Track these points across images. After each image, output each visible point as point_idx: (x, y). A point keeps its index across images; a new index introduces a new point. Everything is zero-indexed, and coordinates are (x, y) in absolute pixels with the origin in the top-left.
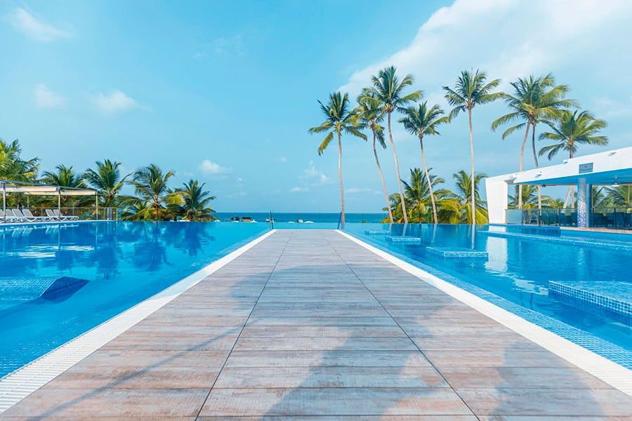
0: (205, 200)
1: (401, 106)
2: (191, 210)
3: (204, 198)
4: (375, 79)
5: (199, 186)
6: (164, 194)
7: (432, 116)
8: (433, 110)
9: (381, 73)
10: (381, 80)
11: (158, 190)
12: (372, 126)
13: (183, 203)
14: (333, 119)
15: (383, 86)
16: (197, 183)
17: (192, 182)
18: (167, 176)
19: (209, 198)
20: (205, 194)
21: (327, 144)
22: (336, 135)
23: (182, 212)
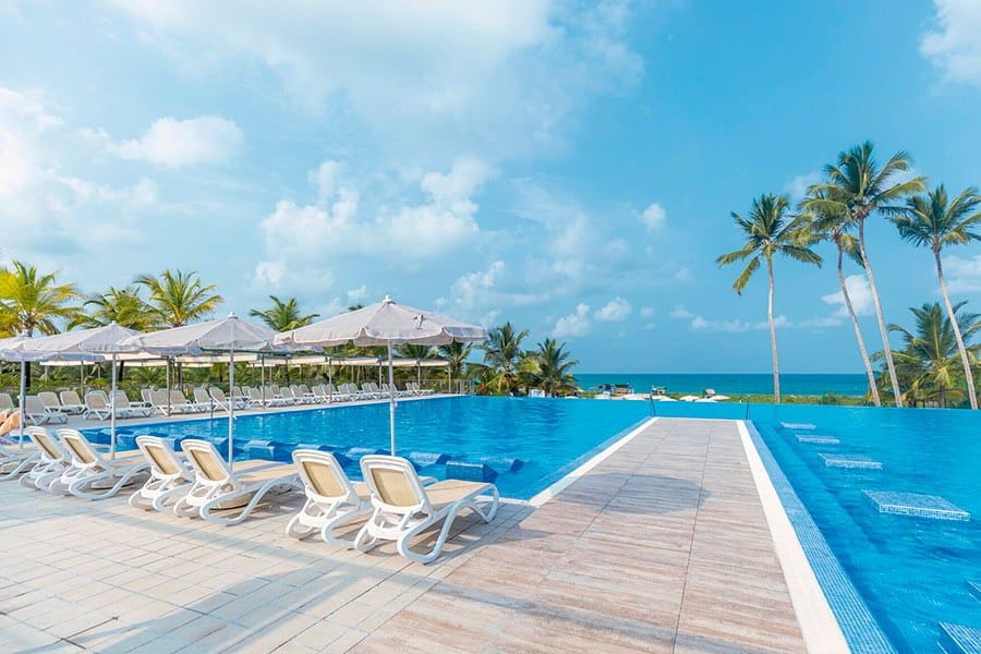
0: (566, 365)
1: (885, 205)
2: (548, 379)
3: (564, 363)
4: (831, 169)
5: (556, 347)
6: (516, 360)
7: (962, 209)
8: (962, 199)
9: (843, 157)
10: (842, 170)
11: (510, 355)
12: (837, 237)
13: (537, 370)
14: (758, 238)
15: (846, 176)
16: (554, 342)
17: (548, 341)
18: (520, 337)
19: (571, 363)
20: (565, 355)
21: (747, 279)
22: (763, 261)
23: (536, 382)
